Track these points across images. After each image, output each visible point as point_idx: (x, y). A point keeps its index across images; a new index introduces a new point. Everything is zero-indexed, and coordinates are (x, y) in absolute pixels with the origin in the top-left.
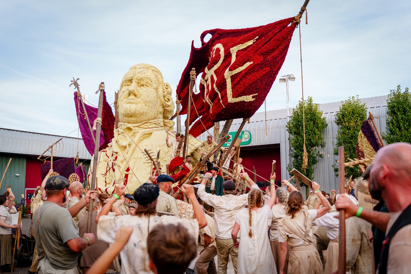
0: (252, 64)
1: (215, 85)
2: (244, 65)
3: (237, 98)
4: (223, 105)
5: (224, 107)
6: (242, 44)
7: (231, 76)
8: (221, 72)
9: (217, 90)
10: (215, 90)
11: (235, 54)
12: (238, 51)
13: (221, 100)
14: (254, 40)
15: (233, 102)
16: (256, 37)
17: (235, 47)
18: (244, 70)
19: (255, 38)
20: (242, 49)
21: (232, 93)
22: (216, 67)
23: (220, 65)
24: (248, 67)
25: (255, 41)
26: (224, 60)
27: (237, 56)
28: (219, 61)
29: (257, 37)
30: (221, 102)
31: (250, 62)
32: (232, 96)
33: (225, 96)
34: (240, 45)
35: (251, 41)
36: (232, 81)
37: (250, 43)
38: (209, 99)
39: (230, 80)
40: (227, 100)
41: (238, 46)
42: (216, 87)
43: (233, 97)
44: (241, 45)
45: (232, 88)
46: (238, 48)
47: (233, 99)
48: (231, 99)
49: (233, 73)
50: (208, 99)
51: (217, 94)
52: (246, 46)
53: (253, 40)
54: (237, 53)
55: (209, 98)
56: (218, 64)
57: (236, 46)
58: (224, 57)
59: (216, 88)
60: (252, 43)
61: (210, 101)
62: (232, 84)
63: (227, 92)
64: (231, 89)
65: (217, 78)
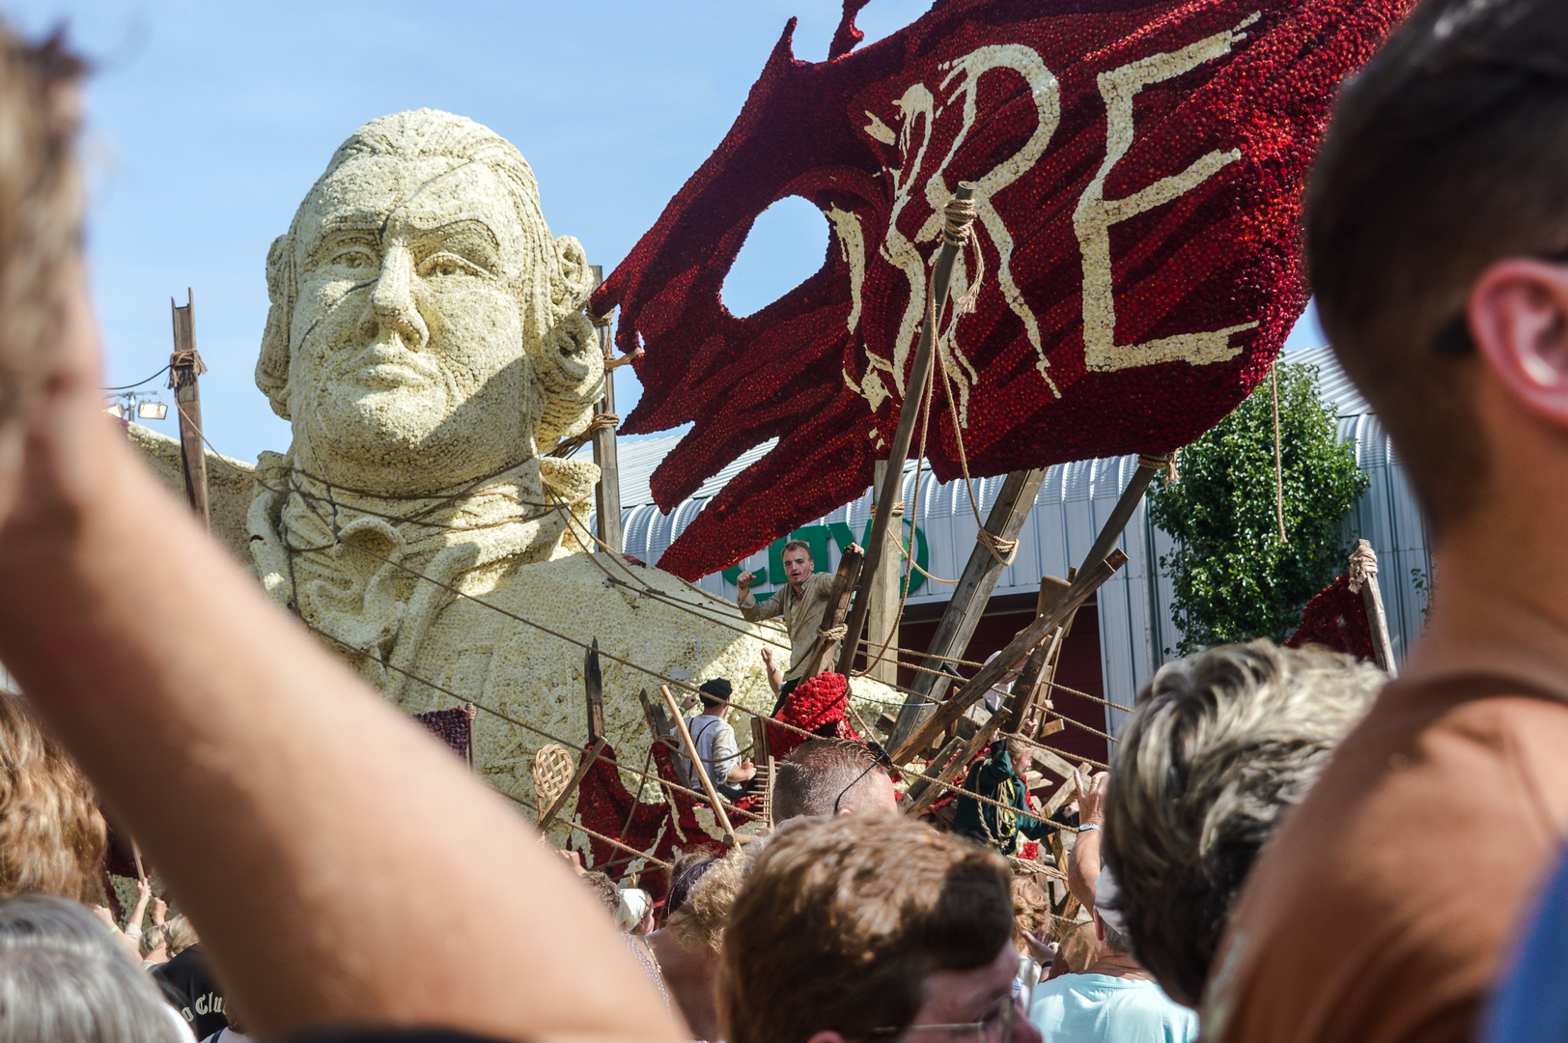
0: (1234, 164)
1: (1005, 276)
2: (1193, 167)
3: (1143, 347)
4: (1052, 386)
5: (1058, 395)
6: (1169, 51)
7: (1110, 229)
8: (1044, 200)
9: (1021, 300)
10: (1009, 300)
11: (1128, 105)
12: (1146, 87)
13: (1042, 356)
14: (1235, 34)
15: (1113, 369)
16: (1246, 17)
17: (1126, 68)
18: (1190, 193)
19: (1244, 23)
20: (1172, 80)
21: (1112, 317)
22: (1004, 175)
23: (1032, 164)
24: (1212, 178)
25: (1244, 35)
26: (1057, 140)
27: (1139, 117)
28: (1024, 142)
29: (1255, 17)
30: (1043, 364)
31: (1226, 149)
32: (1111, 333)
33: (1065, 336)
34: (1158, 56)
35: (1221, 36)
36: (1115, 254)
37: (1215, 47)
38: (958, 352)
39: (1106, 246)
40: (1082, 355)
41: (1146, 61)
42: (1017, 282)
43: (1119, 340)
44: (1166, 56)
45: (1119, 289)
46: (1144, 72)
47: (1115, 352)
48: (1101, 351)
49: (1124, 209)
50: (952, 350)
51: (1018, 323)
52: (1190, 66)
53: (1229, 32)
54: (1136, 98)
55: (961, 345)
56: (1018, 157)
57: (1136, 64)
58: (1057, 123)
59: (1016, 292)
60: (1227, 50)
61: (966, 364)
62: (1114, 271)
63: (1086, 316)
64: (1109, 294)
65: (1016, 238)
